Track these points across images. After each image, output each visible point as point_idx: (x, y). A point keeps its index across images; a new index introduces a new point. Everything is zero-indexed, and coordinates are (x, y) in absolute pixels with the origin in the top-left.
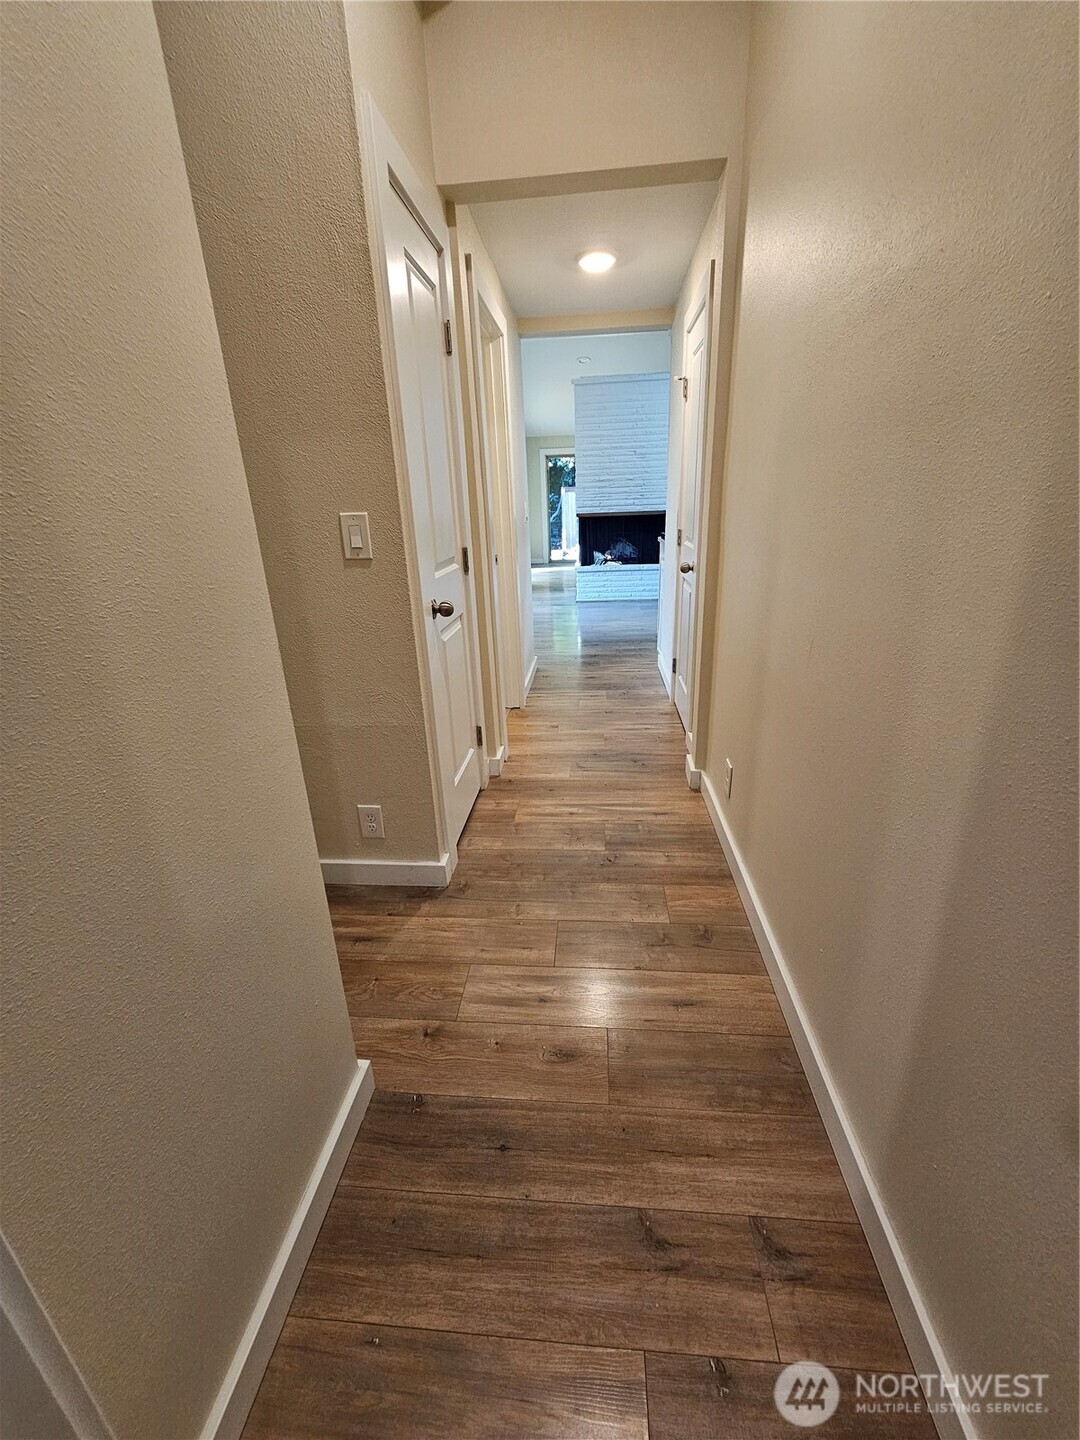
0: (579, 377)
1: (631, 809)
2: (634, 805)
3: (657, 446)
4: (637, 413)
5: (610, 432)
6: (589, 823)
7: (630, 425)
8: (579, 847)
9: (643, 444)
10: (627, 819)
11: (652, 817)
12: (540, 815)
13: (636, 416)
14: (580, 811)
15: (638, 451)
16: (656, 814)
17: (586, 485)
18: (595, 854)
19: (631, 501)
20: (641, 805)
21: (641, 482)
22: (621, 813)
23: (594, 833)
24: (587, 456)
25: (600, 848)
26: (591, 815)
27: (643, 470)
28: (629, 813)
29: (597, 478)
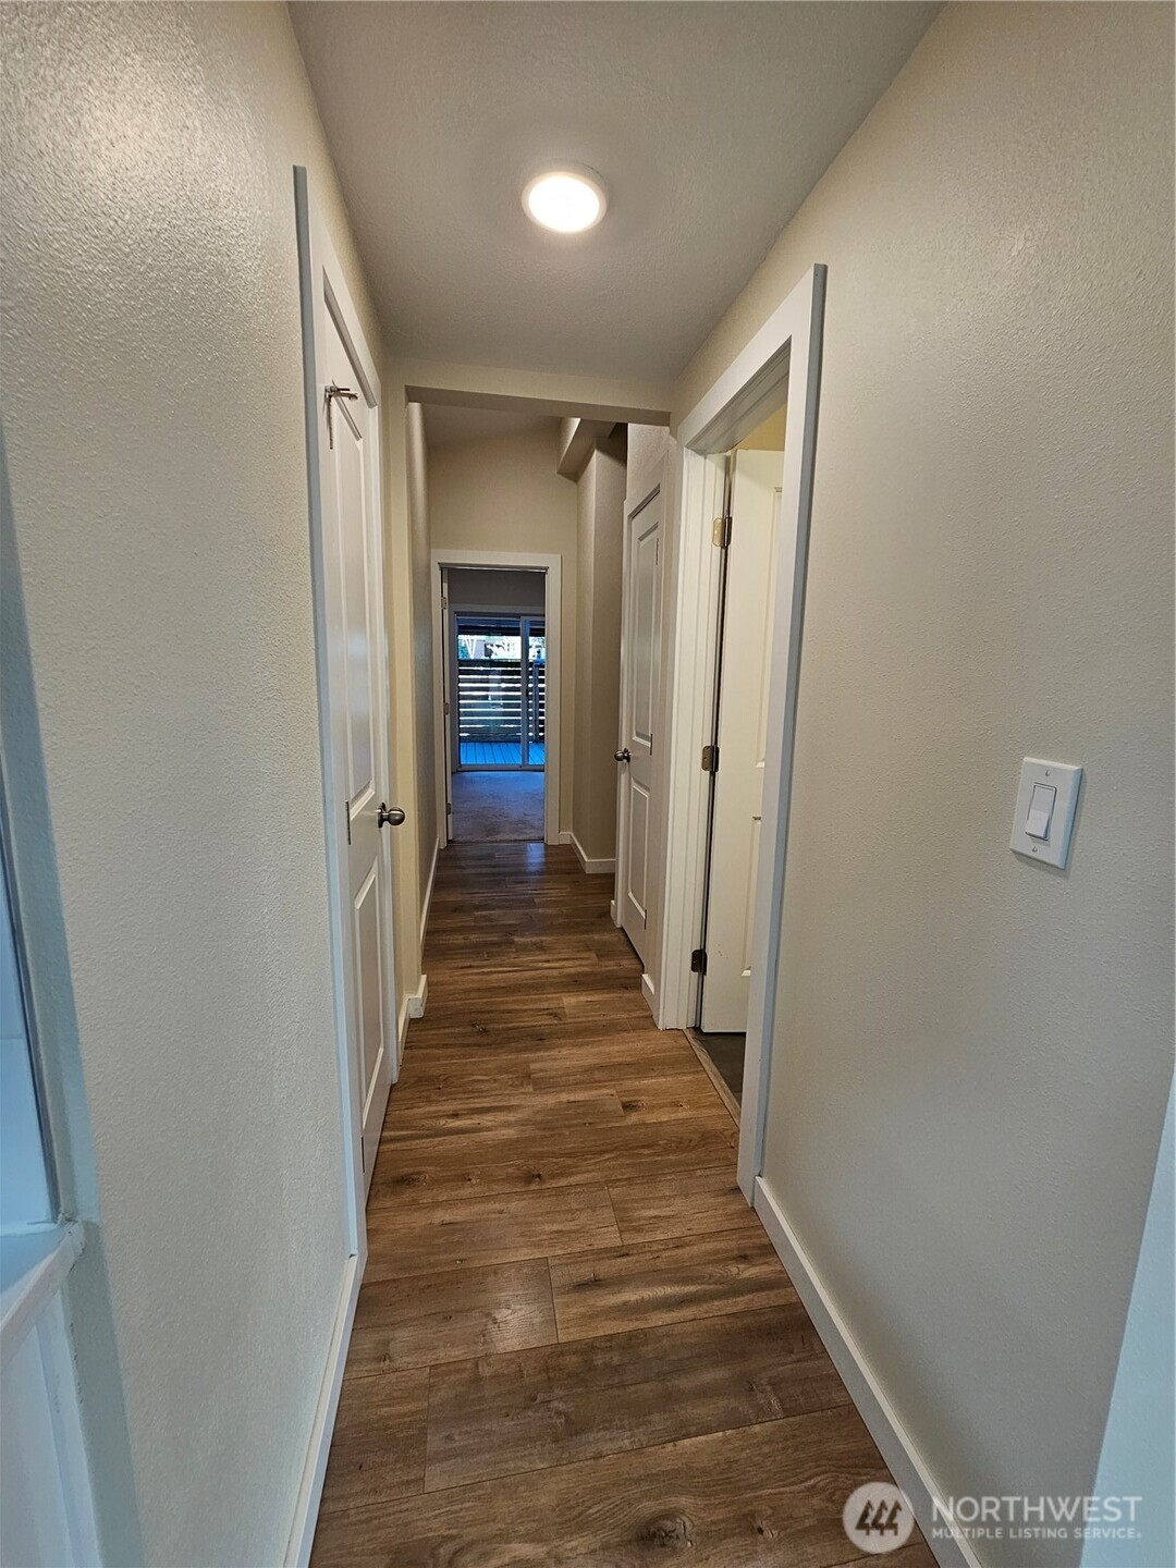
1: (493, 970)
2: (492, 973)
6: (529, 956)
8: (534, 939)
10: (498, 960)
11: (473, 964)
12: (577, 959)
14: (540, 964)
16: (471, 967)
18: (522, 936)
20: (483, 973)
22: (501, 966)
23: (524, 949)
25: (516, 939)
26: (532, 961)
28: (495, 966)
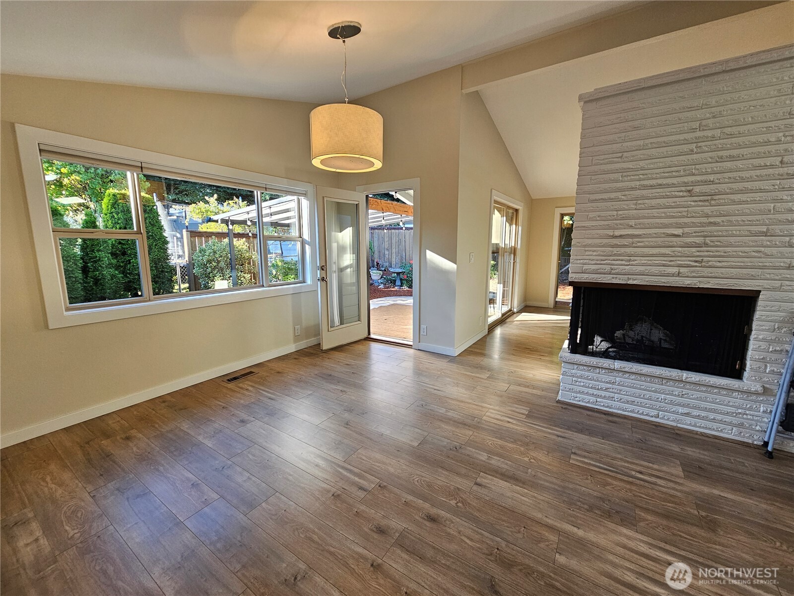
0: (593, 90)
3: (743, 180)
4: (701, 128)
5: (642, 163)
7: (685, 148)
9: (711, 177)
13: (699, 134)
15: (697, 189)
17: (590, 241)
19: (675, 270)
21: (699, 240)
24: (596, 201)
27: (705, 220)
29: (610, 233)
